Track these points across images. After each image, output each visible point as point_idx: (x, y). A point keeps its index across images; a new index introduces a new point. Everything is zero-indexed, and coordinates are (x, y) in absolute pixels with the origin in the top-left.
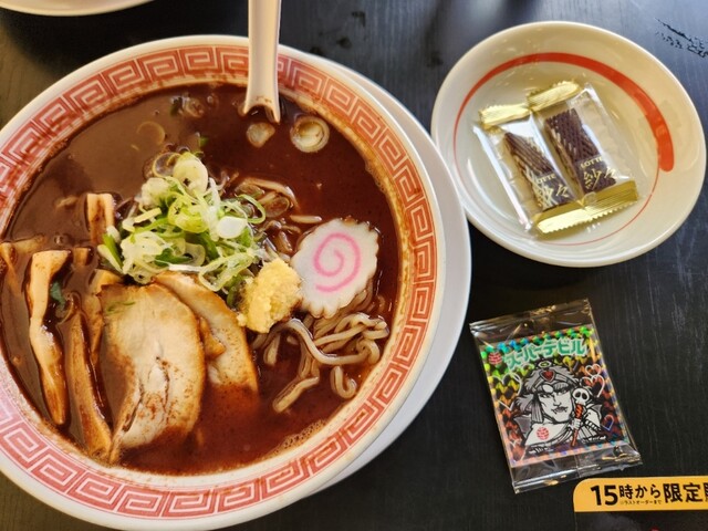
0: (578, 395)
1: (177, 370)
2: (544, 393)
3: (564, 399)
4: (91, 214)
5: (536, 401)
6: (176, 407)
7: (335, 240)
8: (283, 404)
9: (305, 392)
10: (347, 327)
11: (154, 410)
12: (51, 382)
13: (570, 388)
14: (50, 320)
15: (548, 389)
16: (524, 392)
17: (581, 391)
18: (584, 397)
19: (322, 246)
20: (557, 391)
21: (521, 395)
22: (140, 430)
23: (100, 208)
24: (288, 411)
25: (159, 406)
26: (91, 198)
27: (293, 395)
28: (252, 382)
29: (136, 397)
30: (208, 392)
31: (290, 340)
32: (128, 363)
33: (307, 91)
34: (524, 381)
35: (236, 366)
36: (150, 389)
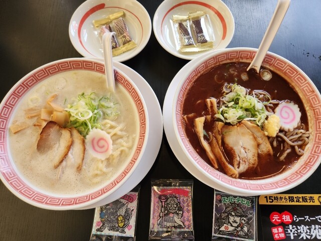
0: (243, 219)
1: (249, 150)
2: (231, 215)
3: (238, 219)
4: (209, 105)
5: (228, 216)
6: (250, 161)
7: (284, 108)
8: (282, 158)
9: (288, 154)
10: (297, 134)
11: (245, 162)
12: (211, 155)
13: (241, 216)
14: (205, 138)
15: (233, 214)
16: (225, 212)
17: (244, 218)
18: (245, 221)
19: (282, 110)
20: (236, 216)
21: (223, 213)
22: (243, 168)
23: (211, 103)
24: (284, 160)
25: (246, 160)
26: (208, 100)
27: (285, 155)
28: (272, 152)
29: (238, 159)
30: (259, 156)
31: (279, 139)
32: (232, 149)
33: (268, 63)
34: (226, 209)
35: (266, 147)
36: (242, 156)
